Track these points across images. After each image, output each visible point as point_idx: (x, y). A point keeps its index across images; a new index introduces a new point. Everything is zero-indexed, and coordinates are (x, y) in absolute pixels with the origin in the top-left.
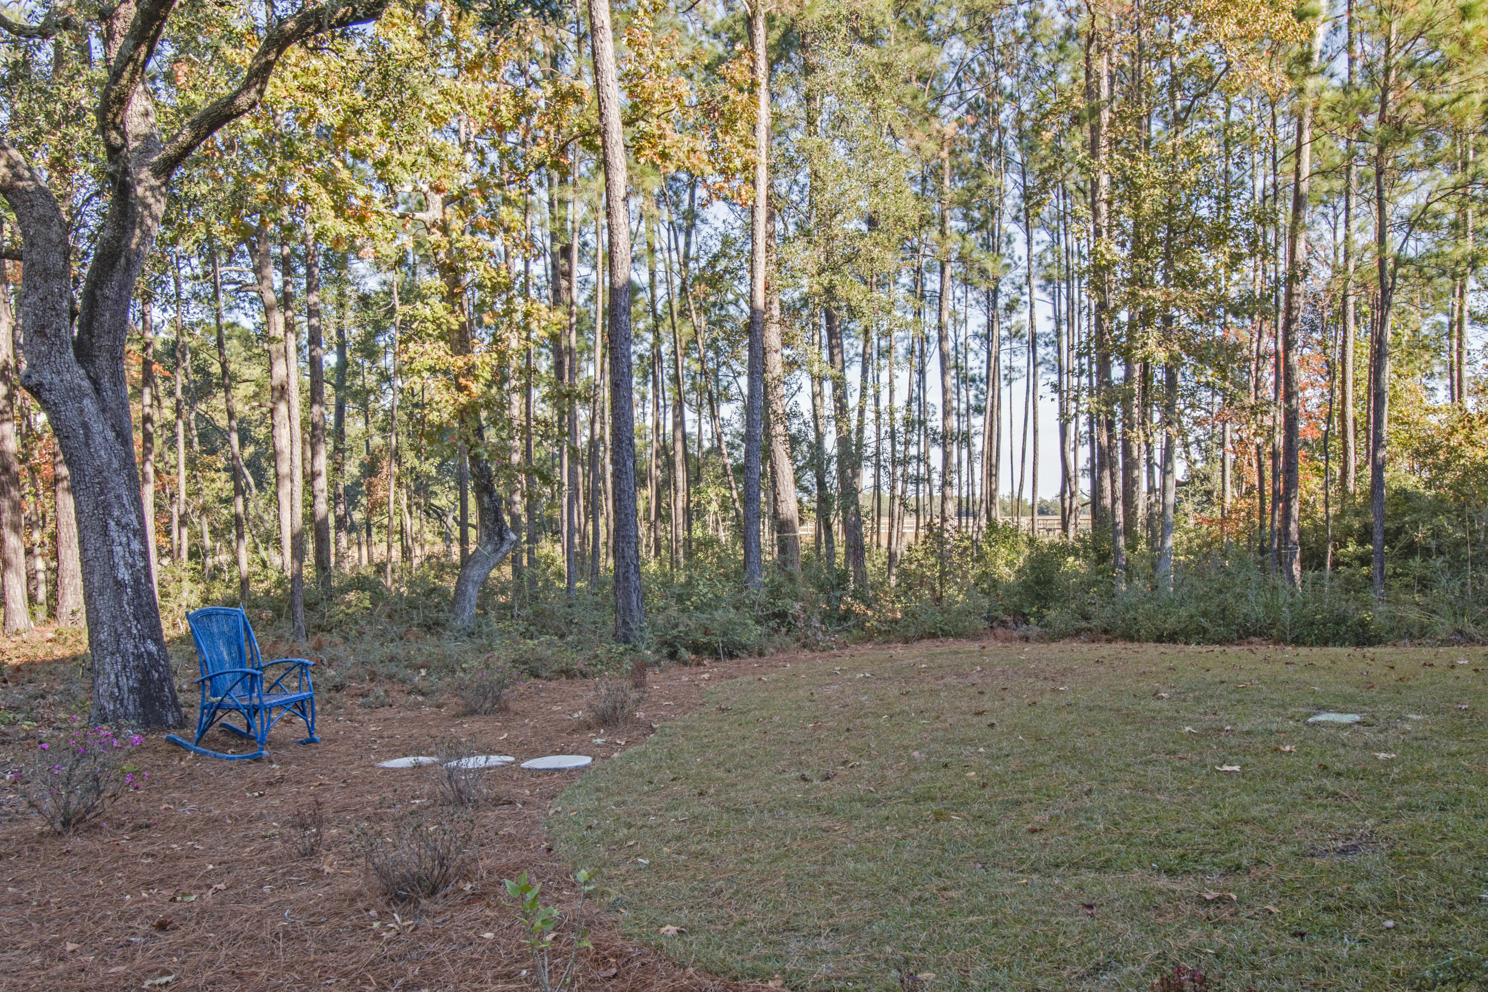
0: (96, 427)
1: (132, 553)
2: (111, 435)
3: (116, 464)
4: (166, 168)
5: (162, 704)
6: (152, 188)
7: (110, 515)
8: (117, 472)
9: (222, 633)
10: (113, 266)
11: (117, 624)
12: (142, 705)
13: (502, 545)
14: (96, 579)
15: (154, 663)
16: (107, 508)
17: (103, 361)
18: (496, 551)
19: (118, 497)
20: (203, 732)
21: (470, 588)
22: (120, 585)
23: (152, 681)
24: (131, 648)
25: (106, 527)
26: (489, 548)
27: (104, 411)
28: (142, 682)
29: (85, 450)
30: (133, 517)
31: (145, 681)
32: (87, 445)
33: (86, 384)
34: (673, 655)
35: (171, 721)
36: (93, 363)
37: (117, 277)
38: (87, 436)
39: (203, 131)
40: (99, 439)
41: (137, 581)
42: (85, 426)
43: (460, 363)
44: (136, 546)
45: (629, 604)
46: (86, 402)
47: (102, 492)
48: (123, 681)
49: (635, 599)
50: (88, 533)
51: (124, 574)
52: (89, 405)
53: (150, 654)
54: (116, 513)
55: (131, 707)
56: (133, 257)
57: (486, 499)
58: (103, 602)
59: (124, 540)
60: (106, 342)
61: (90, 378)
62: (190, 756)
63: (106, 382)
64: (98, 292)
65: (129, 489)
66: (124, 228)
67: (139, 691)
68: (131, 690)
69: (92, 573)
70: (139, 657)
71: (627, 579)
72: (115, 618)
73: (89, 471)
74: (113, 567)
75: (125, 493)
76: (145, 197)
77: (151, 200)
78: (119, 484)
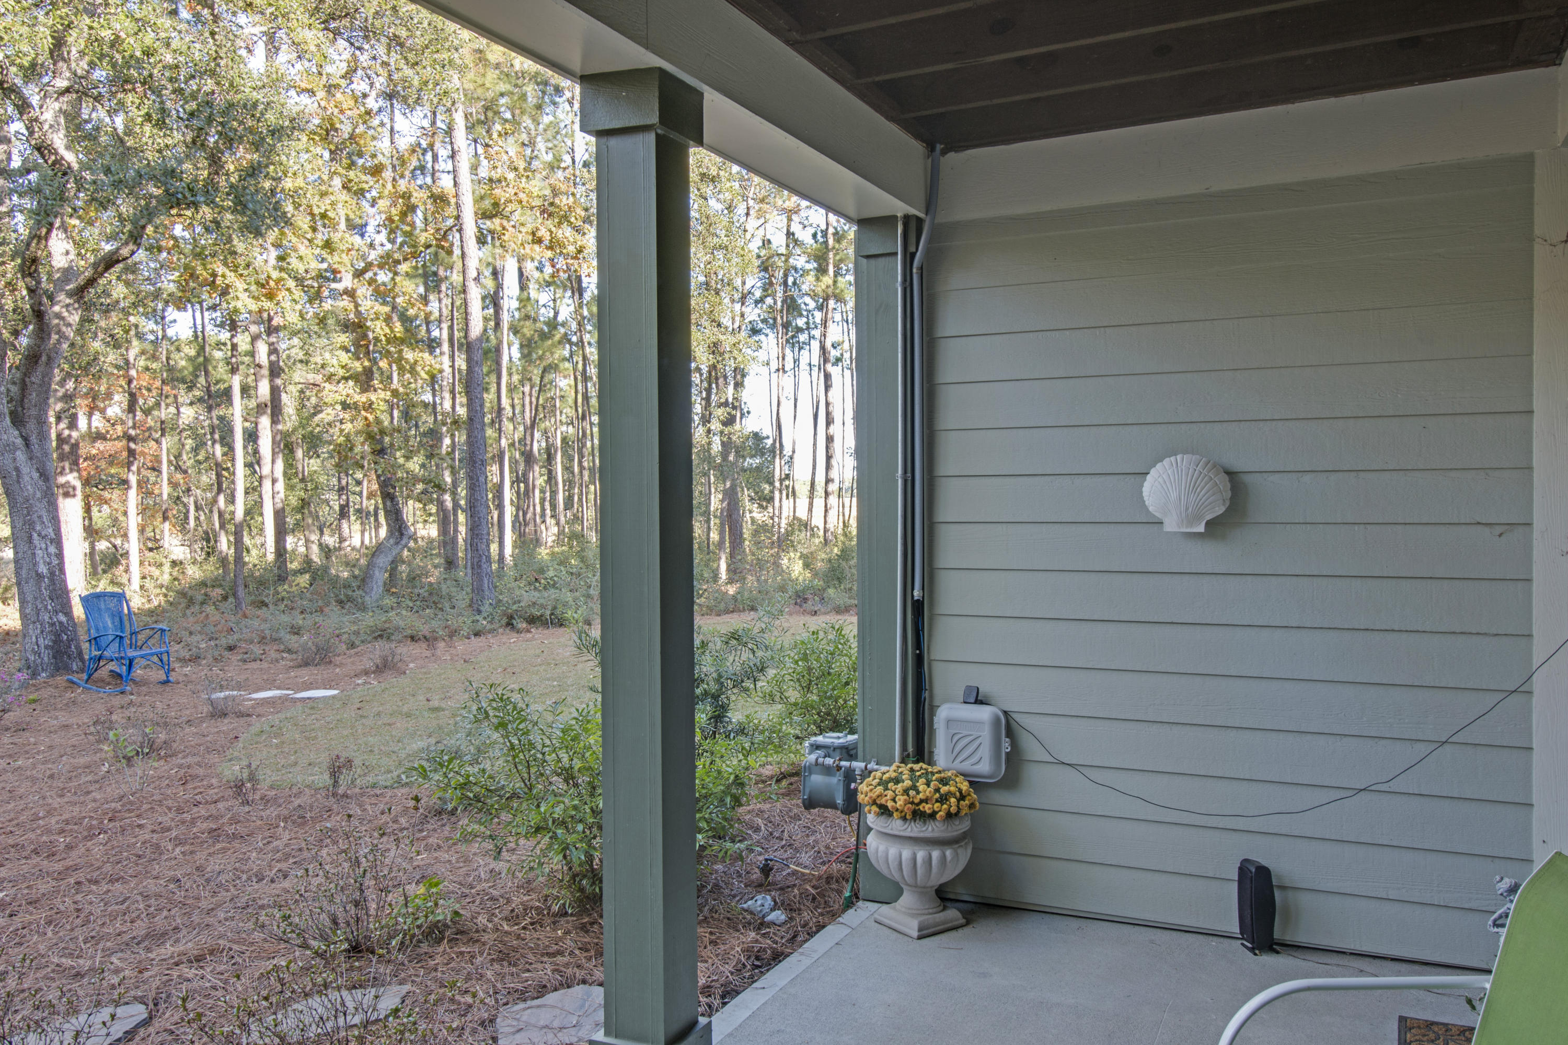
0: (25, 470)
1: (49, 555)
2: (36, 475)
3: (39, 495)
4: (79, 293)
5: (69, 657)
6: (67, 306)
7: (34, 529)
8: (40, 500)
9: (108, 609)
10: (36, 362)
11: (38, 603)
12: (54, 657)
13: (401, 539)
14: (24, 572)
15: (63, 628)
16: (32, 524)
17: (32, 425)
18: (397, 543)
19: (40, 517)
20: (90, 676)
21: (377, 572)
22: (40, 576)
23: (62, 641)
24: (47, 618)
25: (31, 537)
26: (392, 541)
27: (31, 459)
28: (55, 642)
29: (17, 486)
30: (51, 530)
31: (57, 641)
32: (18, 482)
33: (19, 441)
34: (510, 624)
35: (75, 667)
36: (25, 426)
37: (40, 369)
38: (18, 476)
39: (100, 269)
40: (27, 478)
41: (52, 574)
42: (17, 469)
43: (364, 399)
44: (52, 549)
45: (482, 585)
46: (18, 453)
47: (28, 514)
48: (41, 641)
49: (486, 581)
50: (19, 541)
51: (43, 569)
52: (21, 456)
53: (61, 623)
54: (38, 528)
55: (46, 659)
56: (53, 355)
57: (389, 503)
58: (29, 588)
59: (44, 546)
60: (33, 412)
61: (22, 436)
62: (79, 691)
63: (34, 439)
64: (27, 380)
65: (48, 511)
66: (42, 338)
67: (52, 648)
68: (46, 647)
69: (21, 568)
70: (53, 624)
71: (480, 567)
72: (36, 599)
73: (20, 499)
74: (35, 565)
75: (44, 514)
76: (61, 313)
77: (66, 314)
78: (41, 509)
